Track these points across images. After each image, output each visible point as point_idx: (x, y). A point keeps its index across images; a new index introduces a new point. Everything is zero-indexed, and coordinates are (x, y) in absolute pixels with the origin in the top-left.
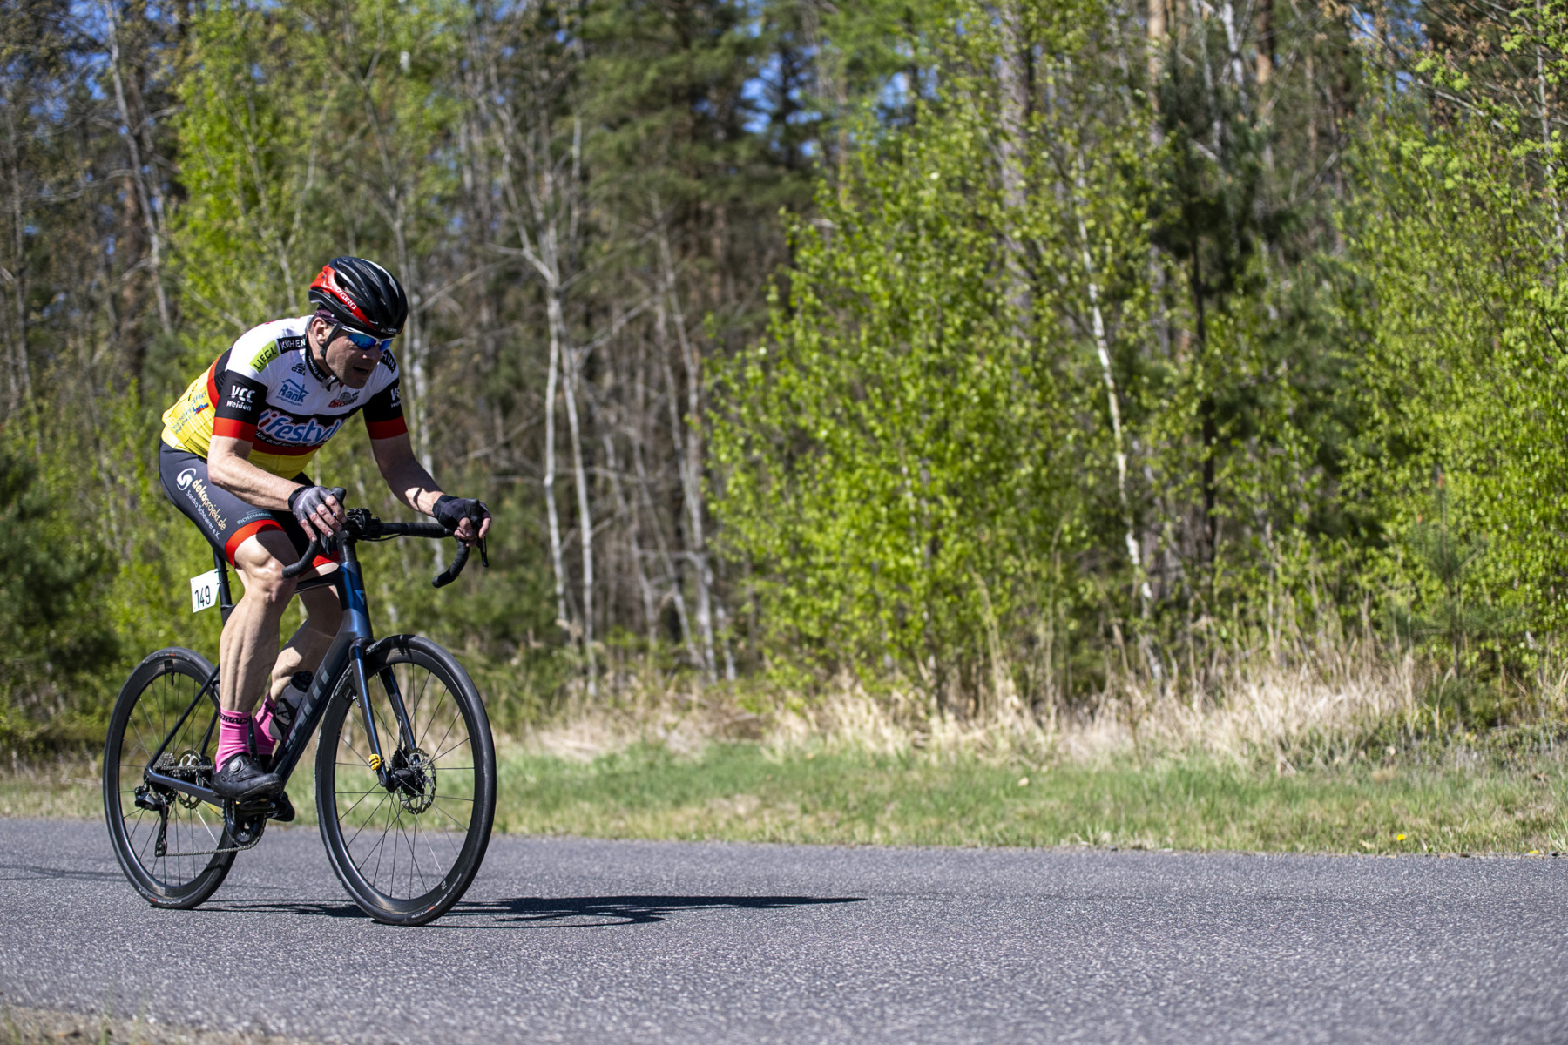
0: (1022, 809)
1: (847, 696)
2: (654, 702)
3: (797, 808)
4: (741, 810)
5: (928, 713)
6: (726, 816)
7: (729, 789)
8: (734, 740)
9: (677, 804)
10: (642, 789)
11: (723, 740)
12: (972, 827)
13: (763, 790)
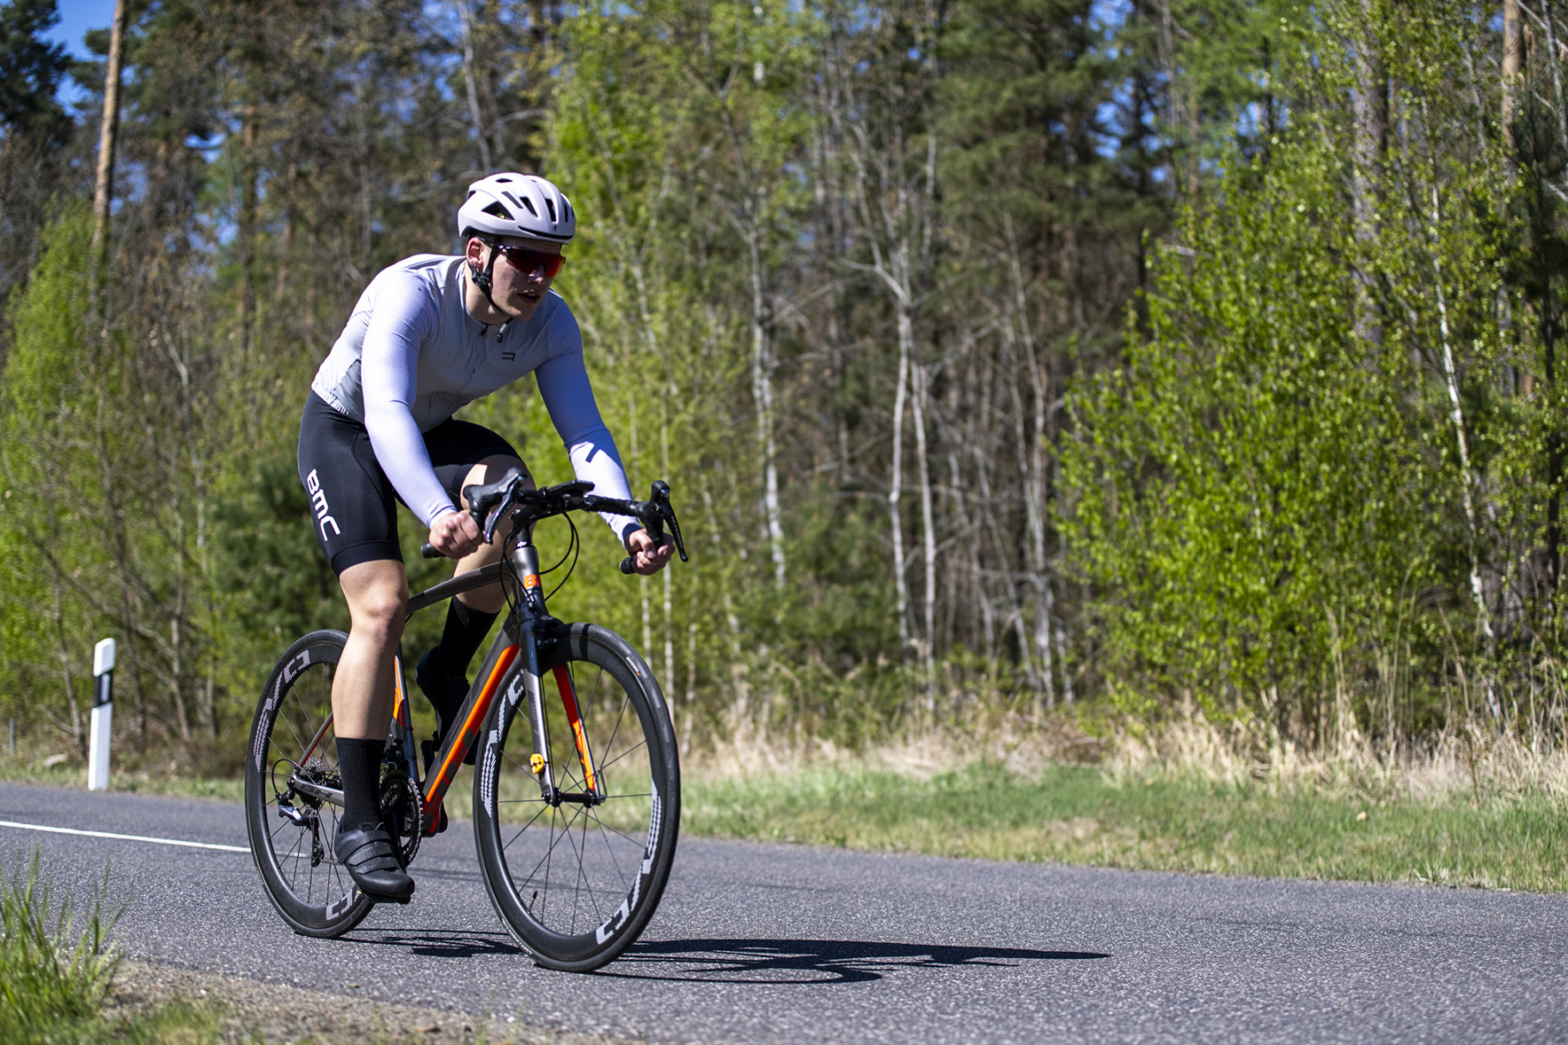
0: (1359, 843)
1: (1188, 724)
2: (994, 724)
3: (1135, 833)
4: (1080, 833)
5: (1269, 744)
6: (1064, 838)
7: (1068, 812)
8: (1074, 764)
9: (1015, 825)
10: (981, 809)
11: (1063, 762)
12: (1309, 860)
13: (1101, 814)
